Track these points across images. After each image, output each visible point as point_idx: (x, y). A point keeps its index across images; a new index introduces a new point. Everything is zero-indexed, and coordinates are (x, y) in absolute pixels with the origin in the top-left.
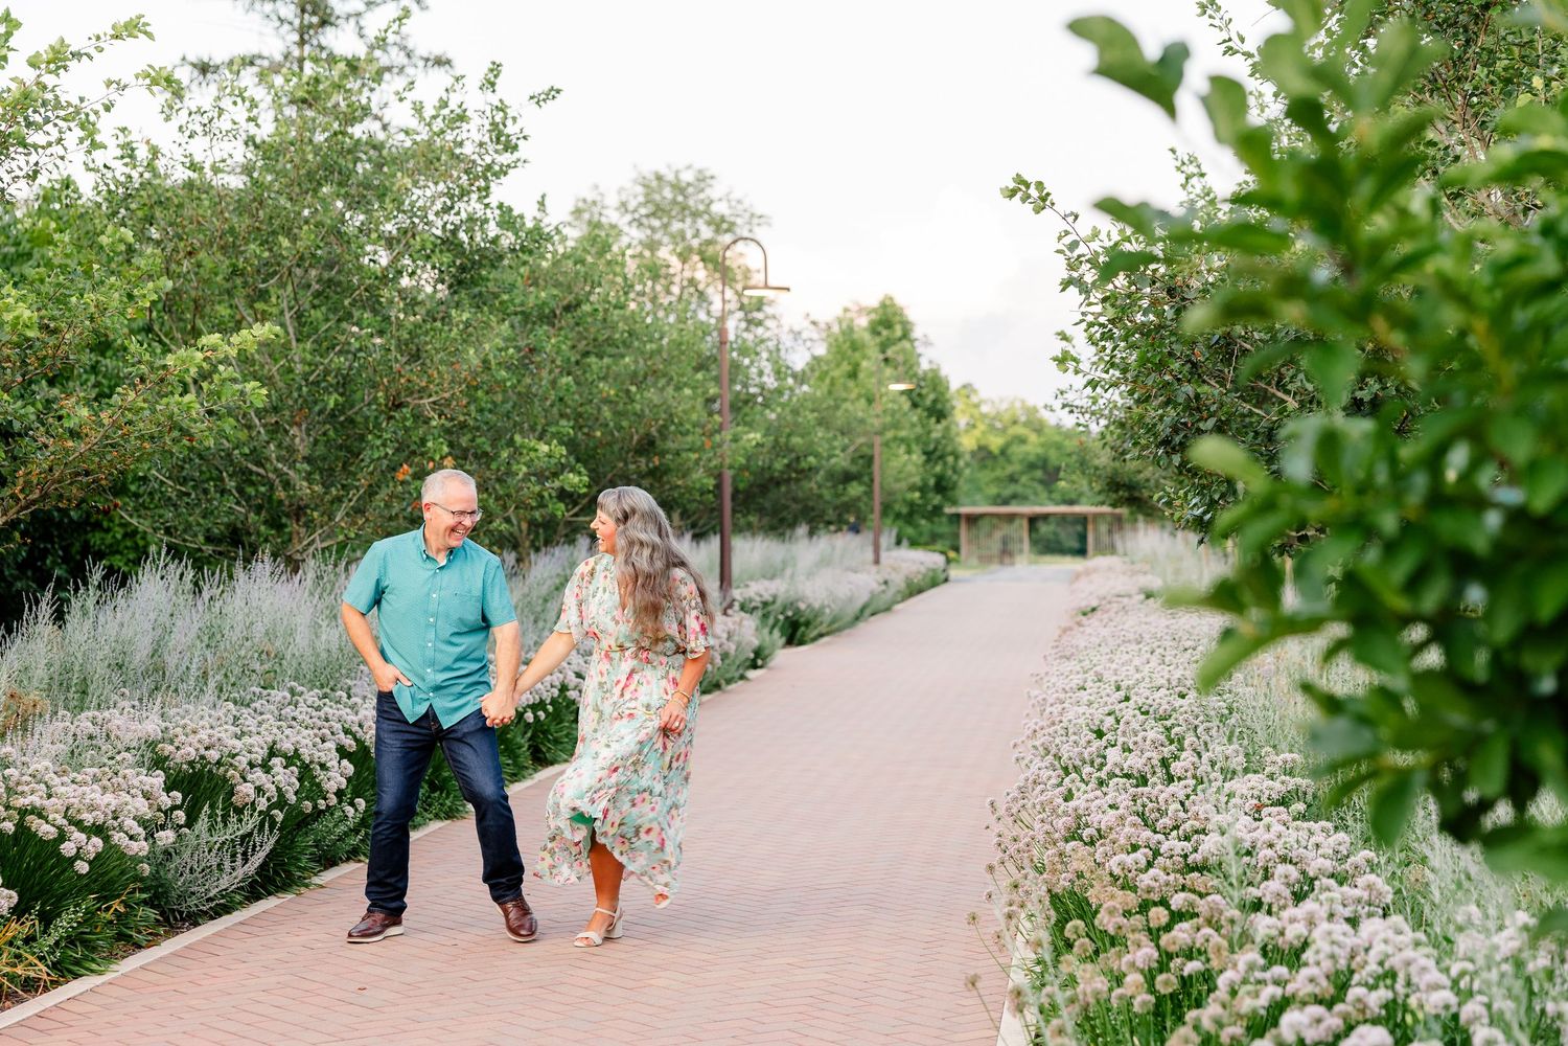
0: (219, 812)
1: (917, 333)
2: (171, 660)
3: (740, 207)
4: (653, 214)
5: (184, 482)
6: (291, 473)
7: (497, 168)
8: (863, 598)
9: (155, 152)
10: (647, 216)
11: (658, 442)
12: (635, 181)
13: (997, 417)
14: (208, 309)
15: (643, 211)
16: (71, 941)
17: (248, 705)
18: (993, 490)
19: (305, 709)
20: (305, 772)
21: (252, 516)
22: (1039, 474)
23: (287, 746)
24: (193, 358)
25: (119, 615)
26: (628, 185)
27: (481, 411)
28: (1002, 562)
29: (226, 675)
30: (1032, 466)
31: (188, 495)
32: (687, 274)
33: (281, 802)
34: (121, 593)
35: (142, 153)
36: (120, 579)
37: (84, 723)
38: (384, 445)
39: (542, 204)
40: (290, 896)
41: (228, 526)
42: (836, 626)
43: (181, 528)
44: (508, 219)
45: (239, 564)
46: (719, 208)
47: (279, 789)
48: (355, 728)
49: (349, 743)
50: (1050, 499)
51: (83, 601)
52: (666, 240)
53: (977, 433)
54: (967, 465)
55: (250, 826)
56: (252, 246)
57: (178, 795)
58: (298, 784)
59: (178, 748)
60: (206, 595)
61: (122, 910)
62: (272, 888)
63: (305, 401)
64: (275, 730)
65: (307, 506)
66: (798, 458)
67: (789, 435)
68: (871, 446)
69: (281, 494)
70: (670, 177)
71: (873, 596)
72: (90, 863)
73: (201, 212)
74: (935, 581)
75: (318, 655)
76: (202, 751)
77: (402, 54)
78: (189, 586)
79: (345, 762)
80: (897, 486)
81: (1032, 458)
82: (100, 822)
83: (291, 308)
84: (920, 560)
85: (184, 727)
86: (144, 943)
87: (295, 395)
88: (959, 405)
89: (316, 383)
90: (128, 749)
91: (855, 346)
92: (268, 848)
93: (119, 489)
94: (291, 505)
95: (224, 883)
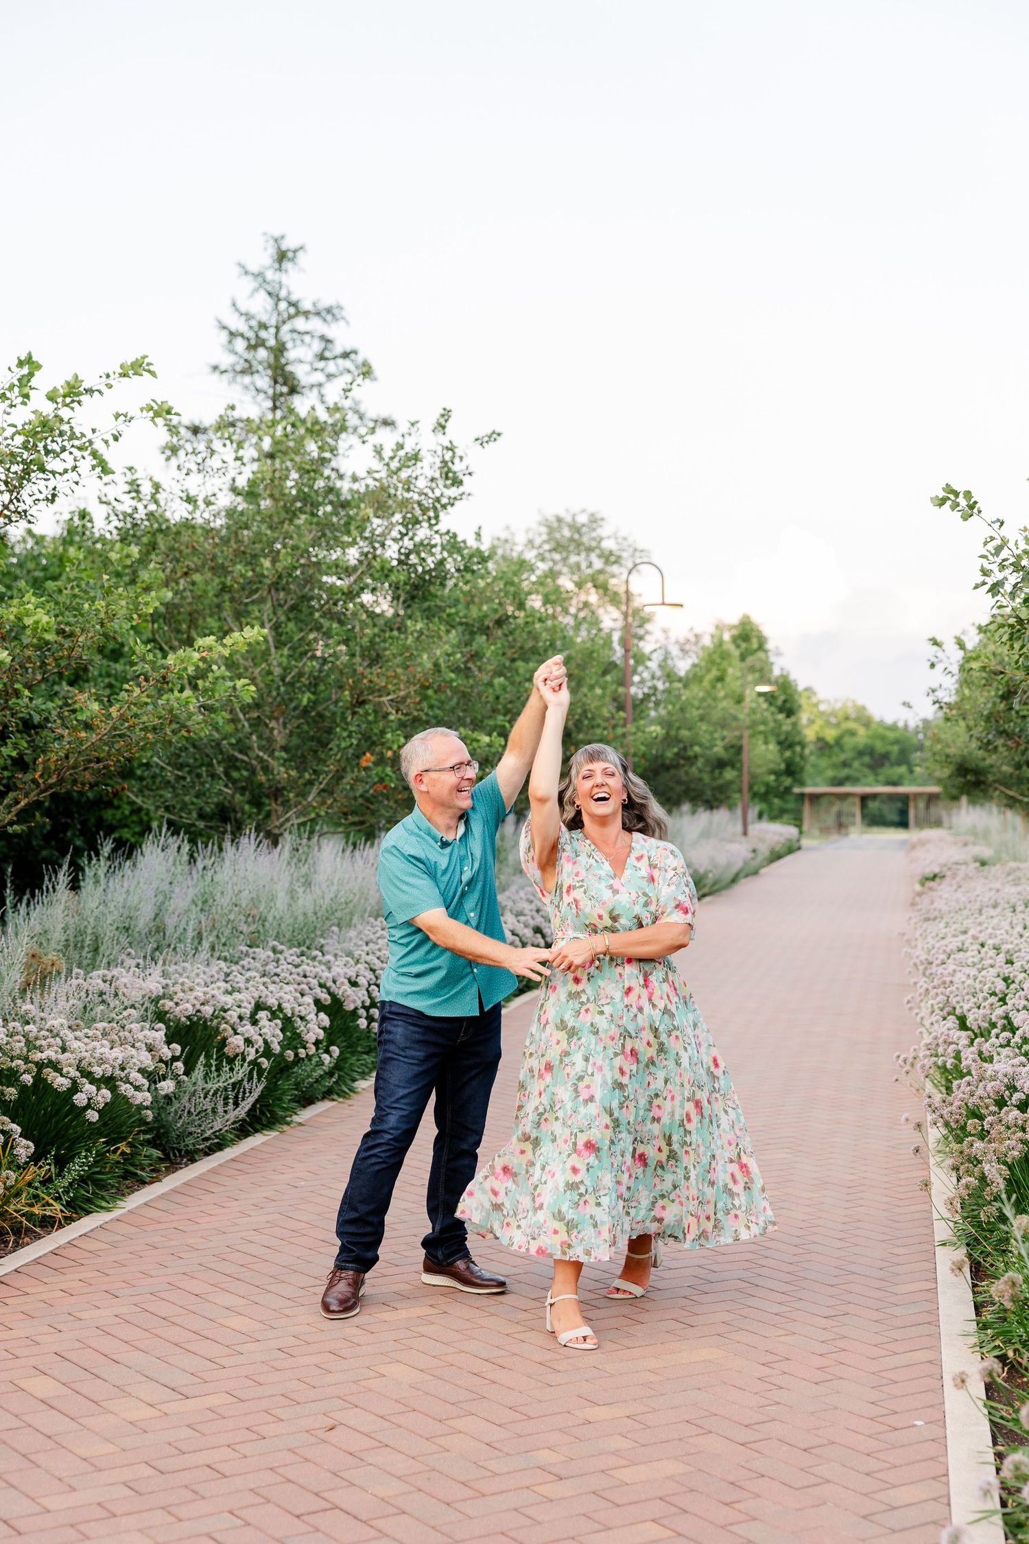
0: (214, 1063)
1: (770, 645)
2: (170, 922)
3: (626, 543)
4: (554, 550)
5: (180, 767)
6: (270, 760)
7: (444, 501)
8: (738, 865)
9: (157, 487)
10: (550, 551)
11: (574, 735)
12: (540, 524)
13: (833, 713)
14: (200, 622)
15: (547, 547)
16: (83, 1180)
17: (237, 963)
18: (830, 773)
19: (285, 966)
20: (288, 1023)
21: (238, 797)
22: (867, 759)
23: (272, 1001)
24: (190, 658)
25: (126, 885)
26: (534, 526)
27: (431, 707)
28: (839, 833)
29: (217, 937)
30: (861, 753)
31: (184, 778)
32: (583, 598)
33: (267, 1052)
34: (128, 863)
35: (147, 489)
36: (127, 850)
37: (96, 981)
38: (350, 736)
39: (478, 535)
40: (274, 1134)
41: (217, 805)
42: (716, 887)
43: (178, 806)
44: (454, 545)
45: (228, 837)
46: (608, 544)
47: (266, 1042)
48: (330, 984)
49: (325, 998)
50: (877, 781)
51: (96, 869)
52: (565, 570)
53: (816, 727)
54: (811, 753)
55: (240, 1075)
56: (239, 567)
57: (177, 1048)
58: (281, 1036)
59: (177, 1004)
60: (200, 865)
61: (128, 1151)
62: (258, 1127)
63: (283, 699)
64: (262, 988)
65: (284, 788)
66: (685, 748)
67: (679, 728)
68: (740, 738)
69: (262, 778)
70: (569, 519)
71: (745, 863)
72: (99, 1111)
73: (195, 538)
74: (791, 849)
75: (296, 918)
76: (198, 1007)
77: (356, 416)
78: (186, 858)
79: (322, 1015)
80: (759, 771)
81: (861, 747)
82: (109, 1074)
83: (270, 620)
84: (777, 832)
85: (183, 984)
86: (148, 1180)
87: (274, 693)
88: (803, 701)
89: (292, 684)
90: (133, 1006)
91: (725, 656)
92: (256, 1095)
93: (126, 773)
94: (270, 787)
95: (217, 1125)
